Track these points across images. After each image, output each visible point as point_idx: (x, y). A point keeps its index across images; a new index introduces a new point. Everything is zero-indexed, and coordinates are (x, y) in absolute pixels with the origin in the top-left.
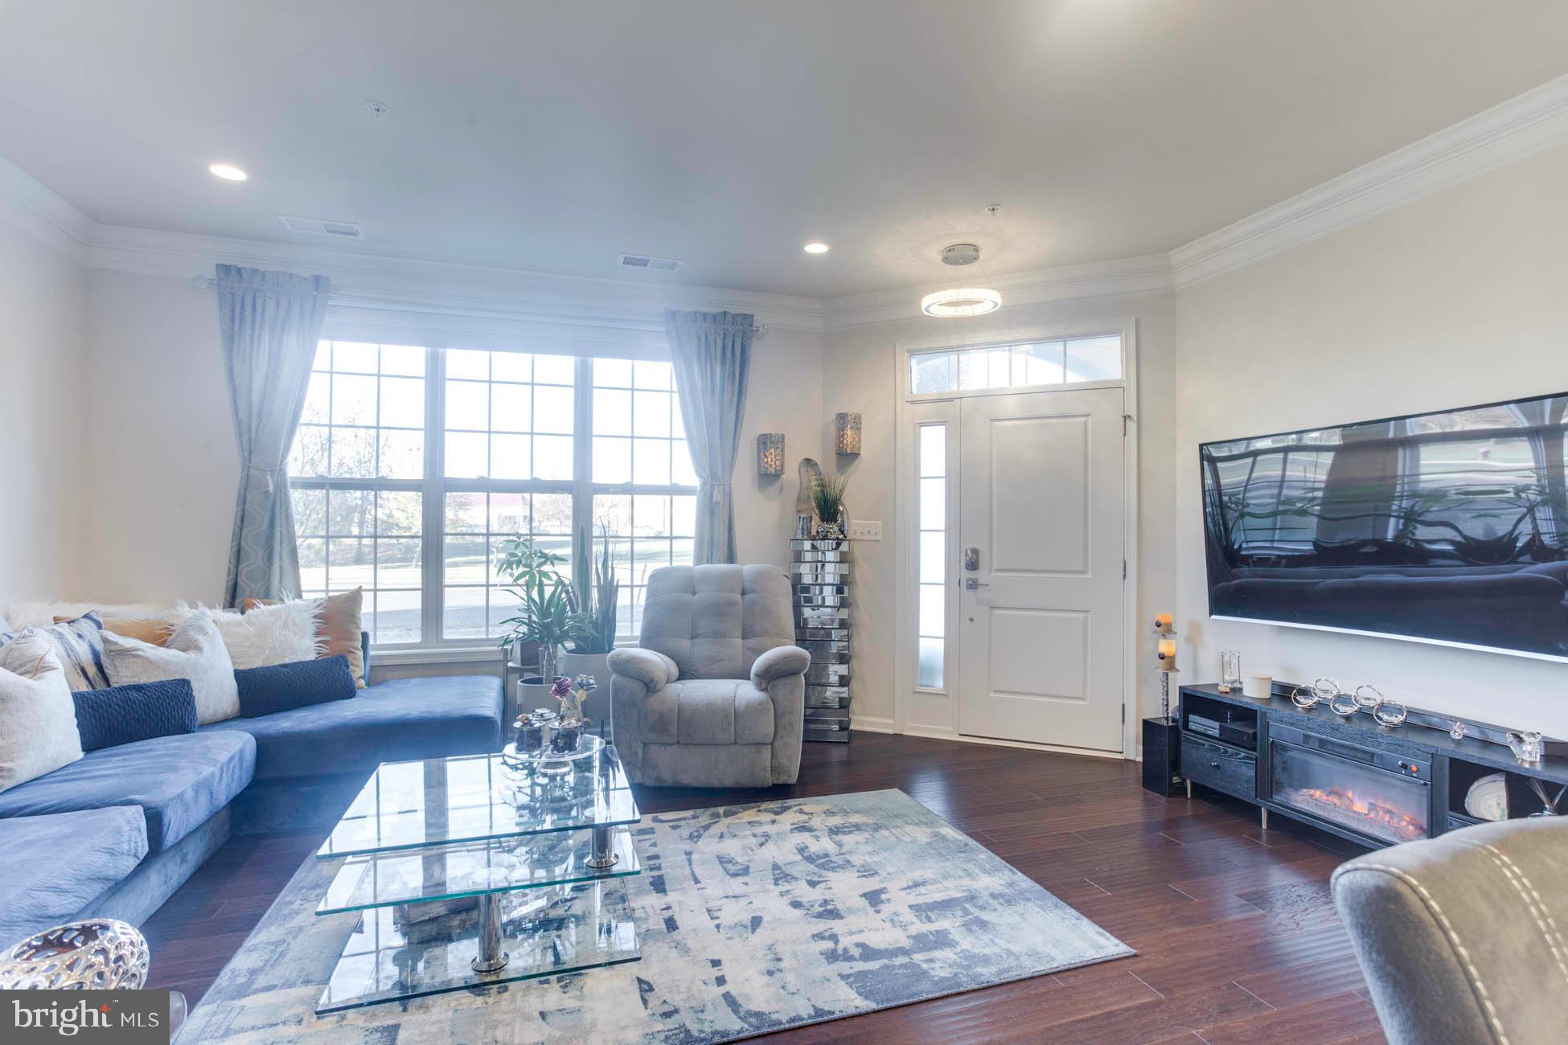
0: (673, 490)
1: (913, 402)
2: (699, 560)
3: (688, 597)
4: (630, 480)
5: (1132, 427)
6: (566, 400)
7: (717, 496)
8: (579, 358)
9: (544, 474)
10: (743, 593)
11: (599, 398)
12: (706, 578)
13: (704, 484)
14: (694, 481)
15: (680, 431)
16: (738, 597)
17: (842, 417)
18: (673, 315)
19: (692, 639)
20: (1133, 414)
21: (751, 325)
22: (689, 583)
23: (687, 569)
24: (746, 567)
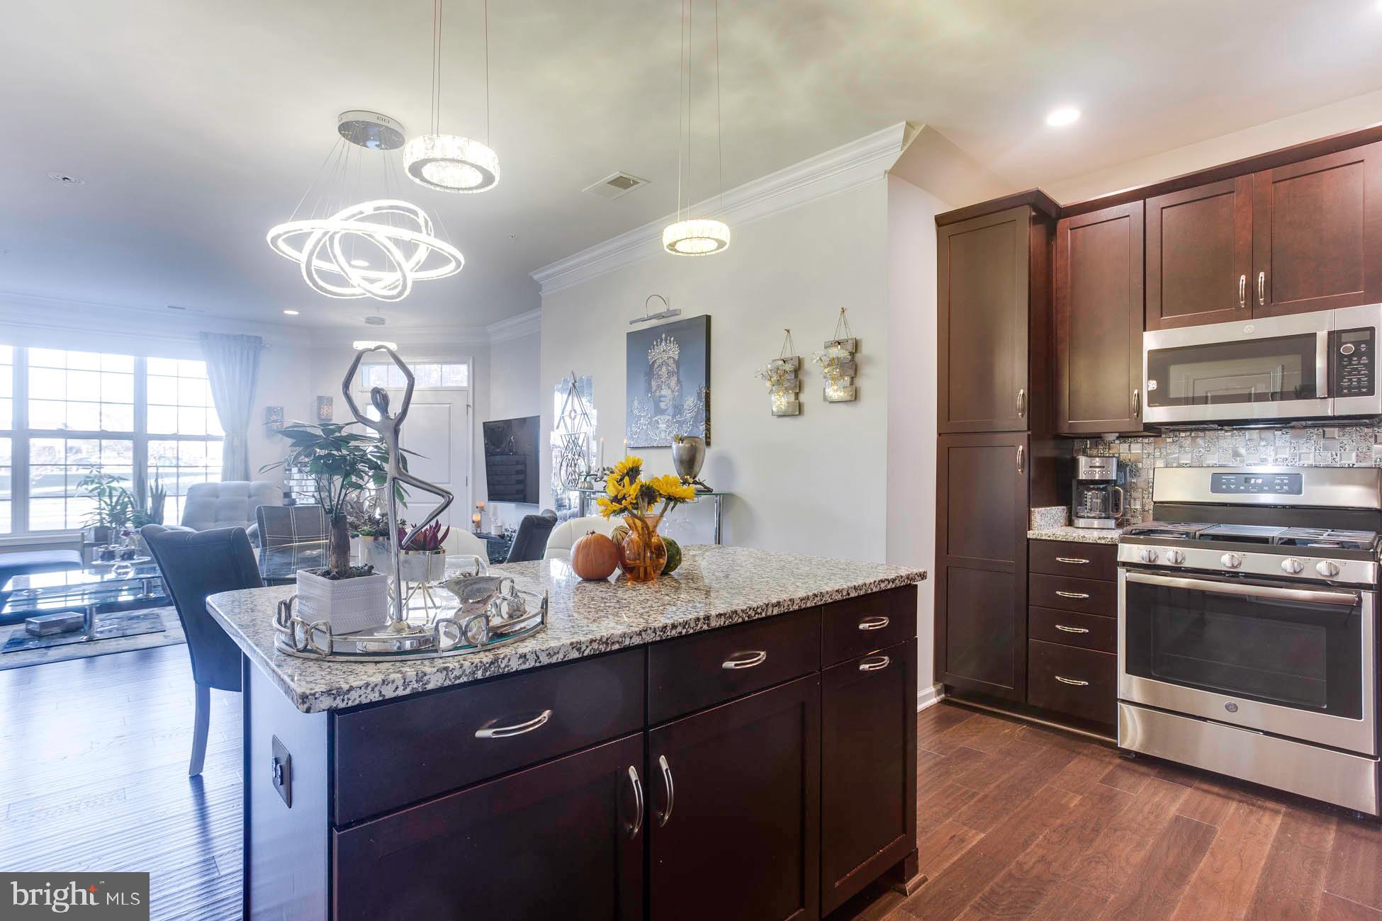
0: (206, 438)
1: (362, 392)
2: (224, 479)
3: (213, 499)
4: (176, 432)
5: (470, 410)
6: (129, 383)
7: (236, 443)
8: (137, 358)
9: (110, 427)
10: (249, 497)
11: (151, 382)
12: (225, 489)
13: (226, 436)
14: (222, 433)
15: (211, 403)
16: (246, 498)
17: (320, 399)
18: (205, 336)
19: (216, 521)
20: (471, 405)
21: (261, 342)
22: (214, 491)
23: (216, 484)
24: (254, 483)
